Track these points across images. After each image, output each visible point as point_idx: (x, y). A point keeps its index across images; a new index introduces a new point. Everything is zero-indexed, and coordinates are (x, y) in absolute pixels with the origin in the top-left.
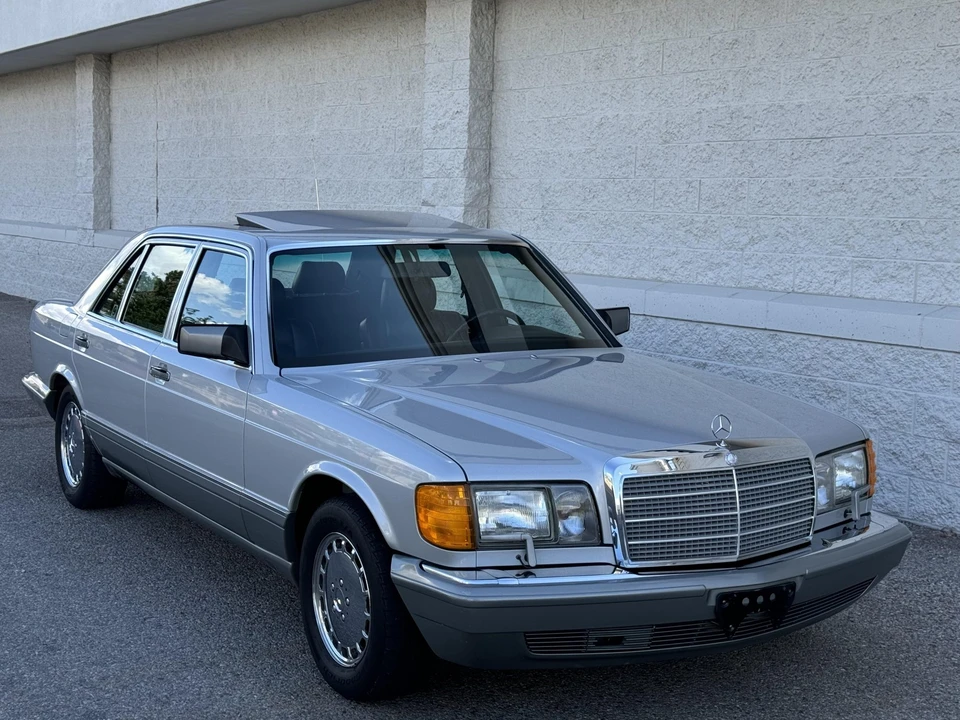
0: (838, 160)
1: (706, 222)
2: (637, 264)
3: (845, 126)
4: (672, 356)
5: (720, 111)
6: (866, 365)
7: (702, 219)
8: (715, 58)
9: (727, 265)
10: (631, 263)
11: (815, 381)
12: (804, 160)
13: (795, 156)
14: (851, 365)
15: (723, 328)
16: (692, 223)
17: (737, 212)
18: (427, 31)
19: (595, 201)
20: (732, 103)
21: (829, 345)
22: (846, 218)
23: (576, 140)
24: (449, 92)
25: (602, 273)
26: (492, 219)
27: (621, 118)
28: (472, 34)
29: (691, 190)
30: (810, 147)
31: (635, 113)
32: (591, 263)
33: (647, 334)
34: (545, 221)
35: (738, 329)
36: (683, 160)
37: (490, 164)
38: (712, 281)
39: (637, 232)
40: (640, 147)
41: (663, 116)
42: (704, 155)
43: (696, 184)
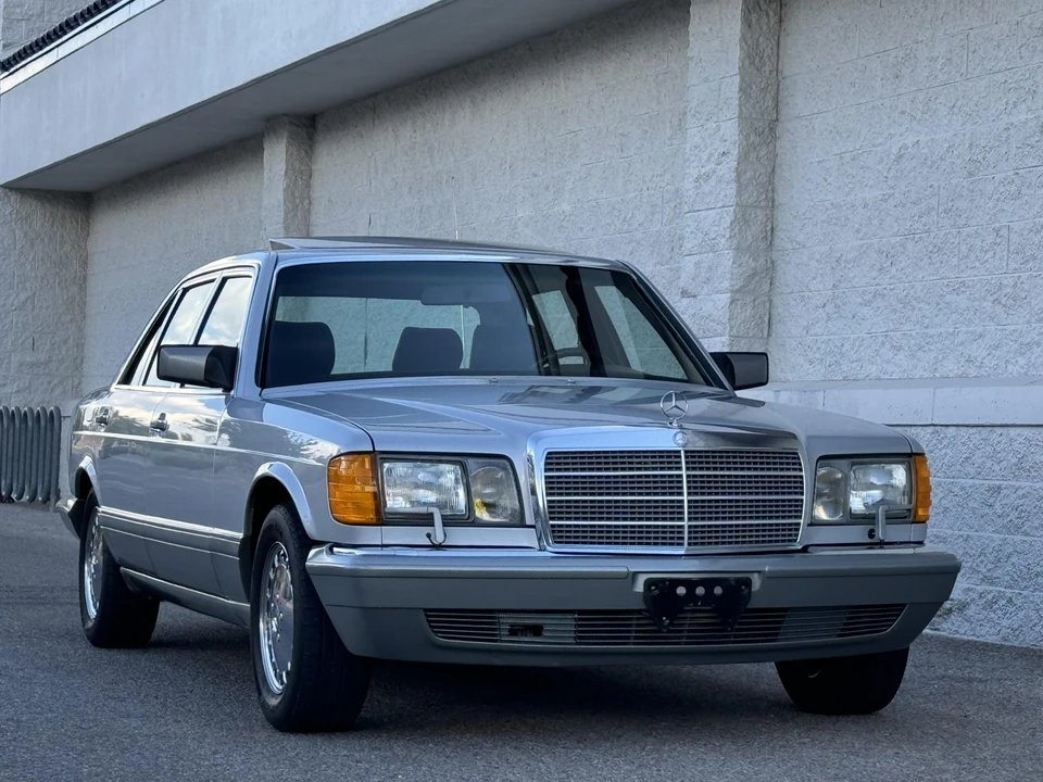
1: (1015, 285)
2: (940, 357)
4: (963, 481)
5: (1030, 123)
7: (1011, 282)
8: (1023, 50)
9: (1038, 344)
10: (934, 354)
15: (1019, 430)
16: (1000, 289)
18: (691, 39)
19: (893, 270)
23: (871, 183)
24: (714, 125)
25: (900, 375)
26: (774, 312)
27: (922, 144)
28: (743, 38)
29: (999, 240)
31: (937, 137)
32: (888, 362)
34: (837, 306)
35: (1034, 430)
36: (990, 199)
37: (772, 229)
38: (1022, 371)
39: (940, 309)
40: (943, 184)
41: (967, 137)
42: (1013, 189)
43: (1004, 232)
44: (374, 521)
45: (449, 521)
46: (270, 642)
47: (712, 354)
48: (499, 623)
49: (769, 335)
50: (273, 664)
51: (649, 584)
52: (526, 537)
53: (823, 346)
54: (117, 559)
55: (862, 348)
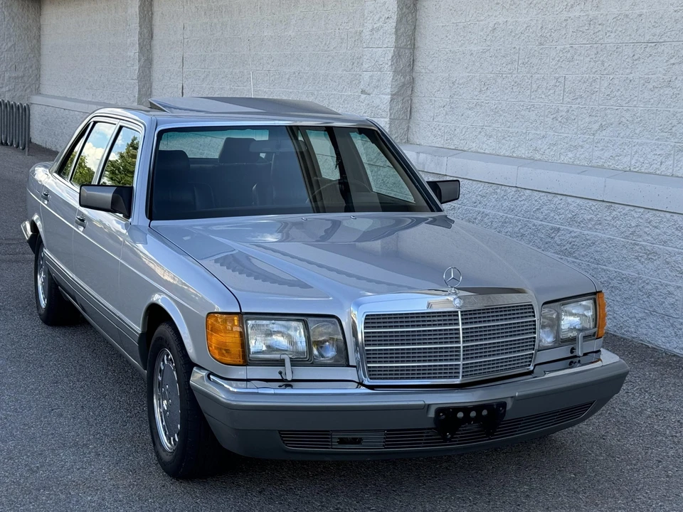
0: (667, 61)
1: (568, 111)
2: (517, 145)
3: (673, 33)
4: (535, 221)
5: (582, 18)
6: (677, 233)
7: (564, 109)
9: (582, 147)
10: (512, 143)
11: (638, 245)
12: (642, 61)
13: (636, 57)
14: (665, 233)
15: (573, 199)
16: (557, 112)
17: (591, 103)
19: (488, 92)
20: (590, 12)
21: (649, 215)
22: (671, 110)
23: (475, 42)
25: (491, 151)
26: (413, 106)
27: (509, 23)
29: (558, 84)
30: (647, 50)
31: (520, 20)
32: (483, 143)
33: (519, 203)
34: (452, 108)
35: (584, 200)
36: (553, 60)
37: (413, 60)
38: (571, 160)
39: (518, 118)
40: (522, 48)
41: (539, 22)
42: (569, 55)
43: (562, 80)
44: (241, 363)
45: (295, 363)
47: (429, 183)
48: (331, 438)
50: (163, 426)
51: (438, 411)
52: (350, 374)
53: (443, 128)
54: (55, 280)
55: (467, 133)
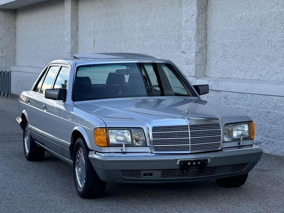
1: (273, 56)
2: (253, 74)
4: (260, 109)
5: (277, 12)
7: (272, 55)
9: (280, 73)
10: (251, 73)
15: (275, 97)
16: (269, 57)
19: (240, 49)
20: (280, 9)
23: (233, 25)
24: (190, 7)
25: (242, 78)
26: (207, 58)
27: (247, 15)
31: (252, 14)
32: (239, 74)
33: (253, 101)
34: (224, 58)
36: (266, 32)
37: (206, 35)
38: (276, 79)
39: (253, 61)
40: (253, 27)
41: (260, 14)
42: (273, 30)
43: (270, 41)
44: (107, 146)
45: (127, 146)
46: (79, 173)
47: (194, 86)
48: (141, 173)
49: (206, 64)
50: (80, 180)
51: (180, 162)
52: (147, 149)
53: (221, 68)
54: (33, 138)
55: (232, 70)
